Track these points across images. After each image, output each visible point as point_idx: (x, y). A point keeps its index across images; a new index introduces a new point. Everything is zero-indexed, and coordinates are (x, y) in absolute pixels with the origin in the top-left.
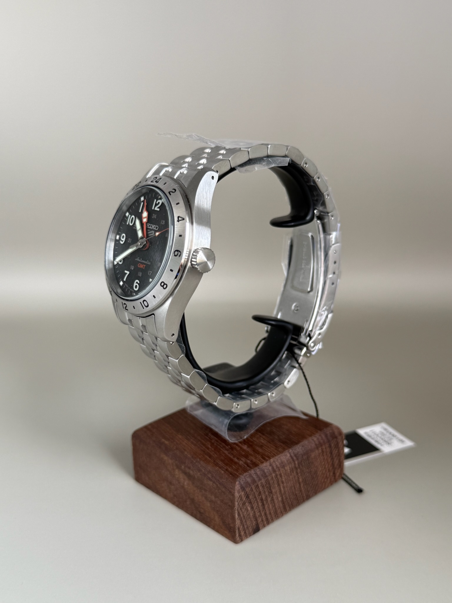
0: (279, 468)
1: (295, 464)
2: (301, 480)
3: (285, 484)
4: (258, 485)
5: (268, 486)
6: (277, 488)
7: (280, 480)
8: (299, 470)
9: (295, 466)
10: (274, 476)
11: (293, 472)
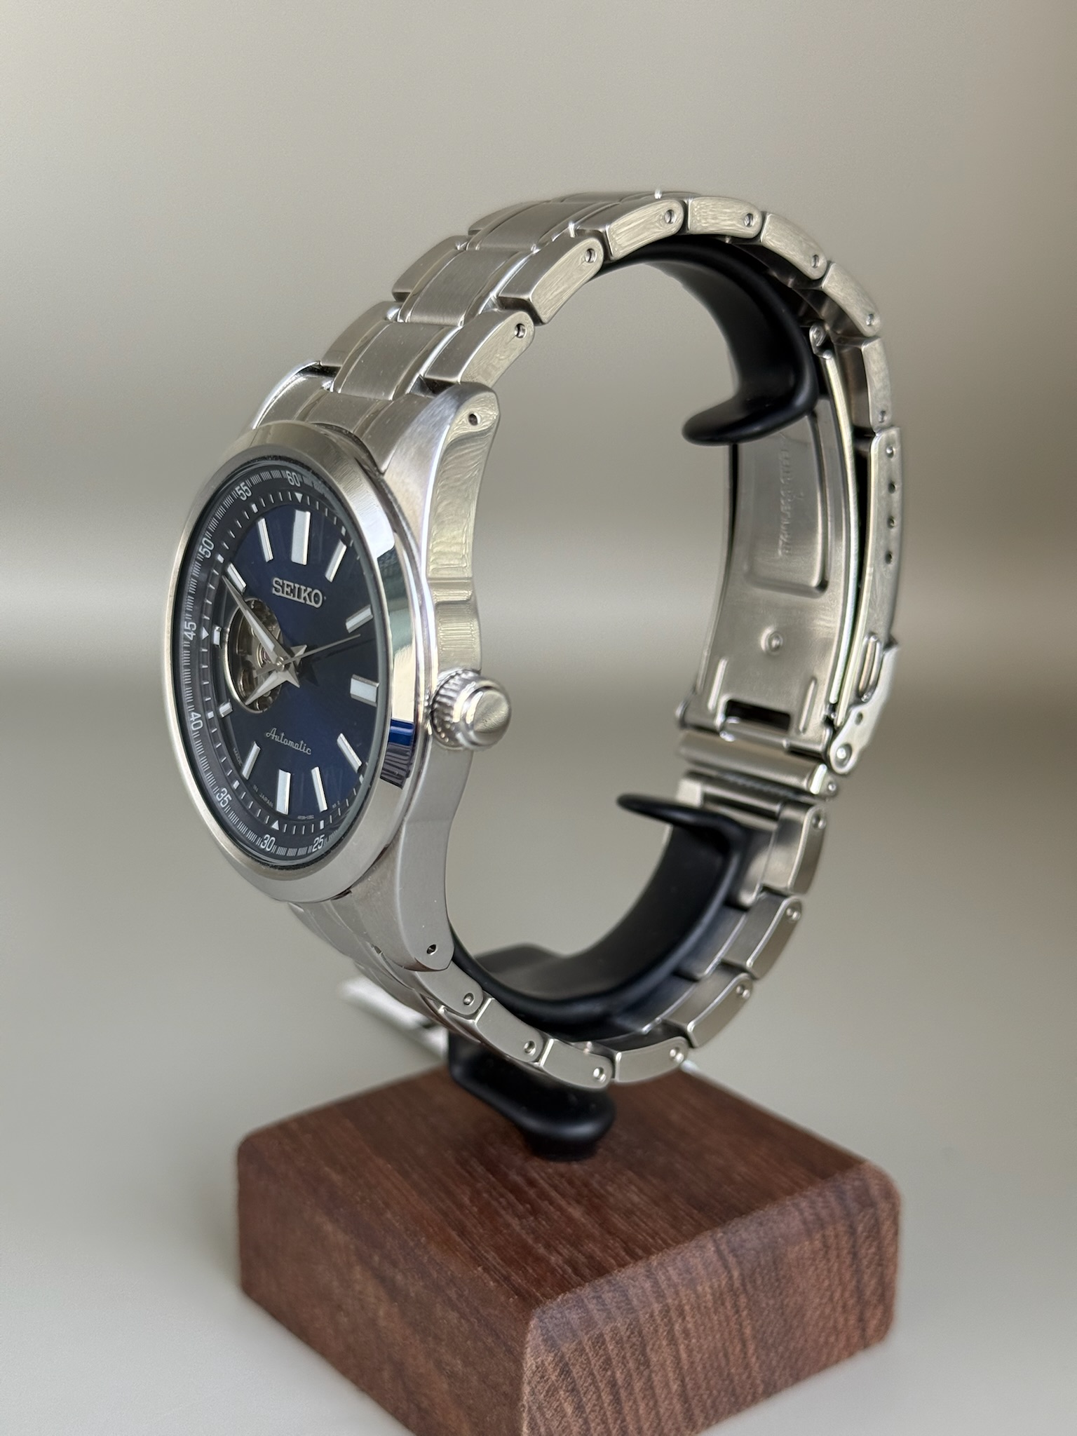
0: (675, 1286)
1: (731, 1278)
2: (748, 1331)
3: (694, 1341)
4: (601, 1335)
5: (638, 1343)
6: (667, 1352)
7: (677, 1327)
8: (743, 1300)
9: (732, 1285)
10: (656, 1313)
11: (723, 1304)
